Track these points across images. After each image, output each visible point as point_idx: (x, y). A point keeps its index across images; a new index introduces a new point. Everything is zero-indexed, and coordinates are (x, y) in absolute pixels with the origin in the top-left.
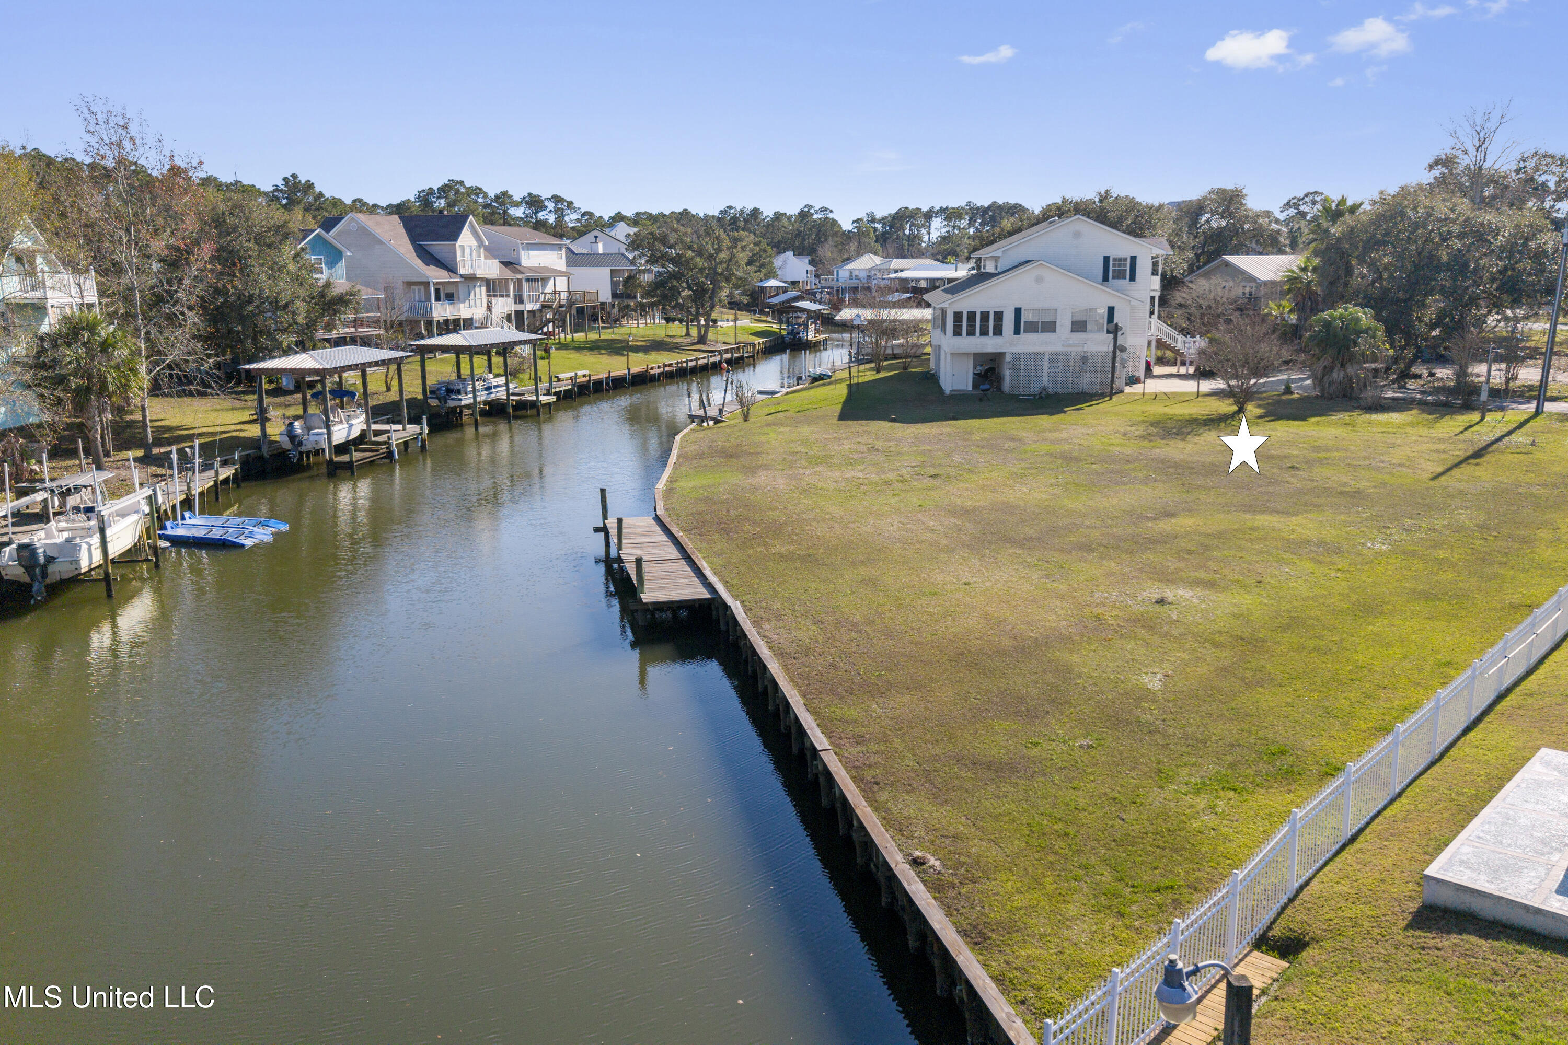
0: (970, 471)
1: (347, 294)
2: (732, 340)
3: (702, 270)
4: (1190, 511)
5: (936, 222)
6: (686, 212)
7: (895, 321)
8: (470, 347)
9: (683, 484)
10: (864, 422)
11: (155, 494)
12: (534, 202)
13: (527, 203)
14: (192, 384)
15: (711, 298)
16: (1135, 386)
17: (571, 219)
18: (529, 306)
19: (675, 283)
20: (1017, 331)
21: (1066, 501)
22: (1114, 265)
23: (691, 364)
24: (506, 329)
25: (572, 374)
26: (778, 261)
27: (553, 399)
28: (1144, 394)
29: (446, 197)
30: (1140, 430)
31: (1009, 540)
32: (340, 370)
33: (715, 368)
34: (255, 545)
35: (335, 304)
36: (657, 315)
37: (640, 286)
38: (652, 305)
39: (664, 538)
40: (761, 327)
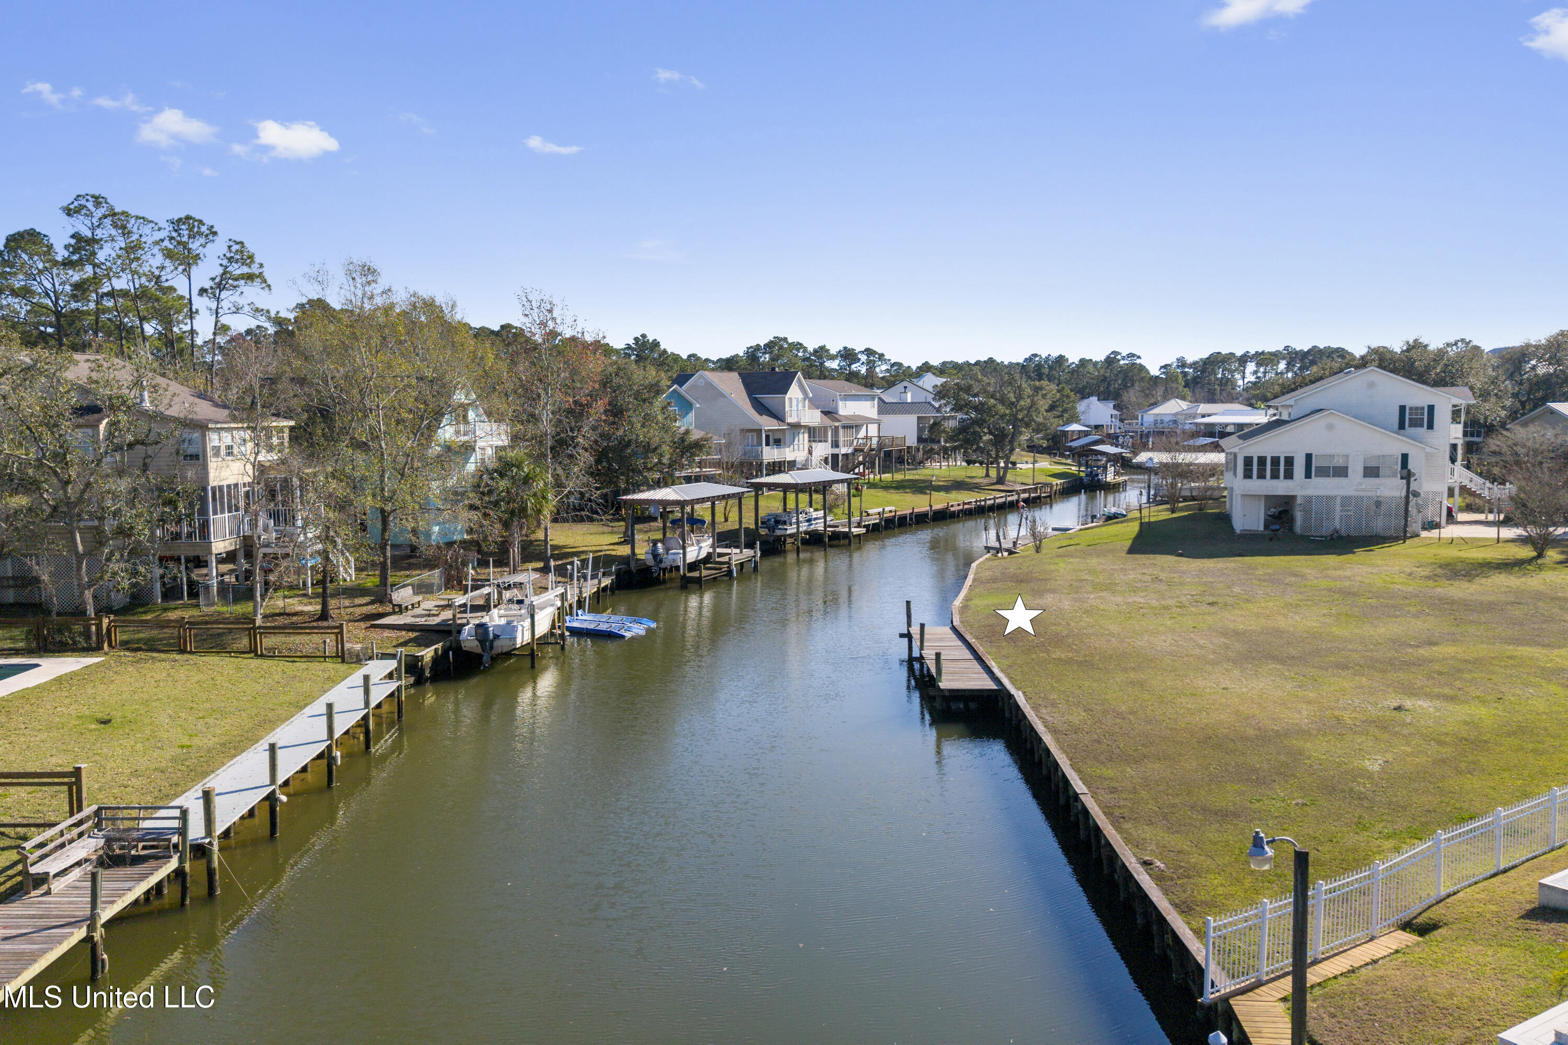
0: (1248, 601)
1: (702, 439)
2: (1030, 481)
3: (1003, 416)
4: (1454, 640)
5: (1251, 367)
6: (991, 361)
7: (1190, 464)
8: (797, 484)
9: (977, 602)
10: (1152, 556)
11: (566, 592)
12: (848, 355)
13: (842, 356)
14: (584, 510)
15: (1011, 442)
16: (1433, 531)
17: (881, 369)
18: (844, 450)
19: (978, 429)
20: (1308, 475)
21: (1334, 629)
22: (1410, 414)
23: (989, 502)
24: (823, 469)
25: (880, 510)
26: (1081, 406)
27: (863, 530)
28: (1439, 539)
29: (771, 353)
30: (1427, 572)
31: (1275, 659)
32: (693, 502)
33: (1012, 506)
34: (632, 638)
35: (691, 448)
36: (959, 458)
37: (944, 432)
38: (954, 449)
39: (960, 643)
40: (1060, 469)
